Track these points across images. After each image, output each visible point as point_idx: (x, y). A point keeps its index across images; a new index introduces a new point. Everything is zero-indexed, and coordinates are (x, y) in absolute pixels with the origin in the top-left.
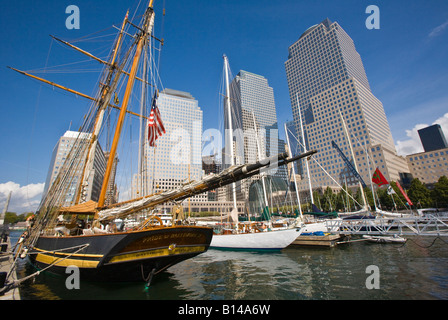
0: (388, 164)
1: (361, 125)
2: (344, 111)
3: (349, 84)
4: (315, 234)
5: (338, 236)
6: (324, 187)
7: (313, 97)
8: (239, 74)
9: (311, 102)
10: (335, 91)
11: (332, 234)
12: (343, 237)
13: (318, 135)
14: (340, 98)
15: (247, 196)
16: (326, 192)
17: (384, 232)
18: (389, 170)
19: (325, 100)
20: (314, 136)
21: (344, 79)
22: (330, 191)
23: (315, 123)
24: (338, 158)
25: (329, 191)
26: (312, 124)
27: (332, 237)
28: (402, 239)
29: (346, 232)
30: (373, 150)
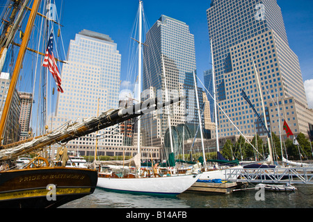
0: (298, 116)
1: (276, 77)
2: (258, 63)
3: (268, 36)
4: (214, 181)
5: (234, 184)
6: (237, 136)
7: (233, 47)
8: (160, 19)
9: (231, 52)
10: (254, 42)
11: (229, 182)
12: (239, 185)
13: (235, 85)
14: (259, 49)
15: (162, 141)
16: (239, 141)
17: (276, 181)
18: (299, 122)
19: (244, 51)
20: (231, 86)
21: (263, 31)
22: (243, 140)
23: (233, 72)
24: (249, 109)
25: (241, 139)
26: (230, 73)
27: (228, 185)
28: (293, 188)
29: (243, 180)
30: (286, 102)
